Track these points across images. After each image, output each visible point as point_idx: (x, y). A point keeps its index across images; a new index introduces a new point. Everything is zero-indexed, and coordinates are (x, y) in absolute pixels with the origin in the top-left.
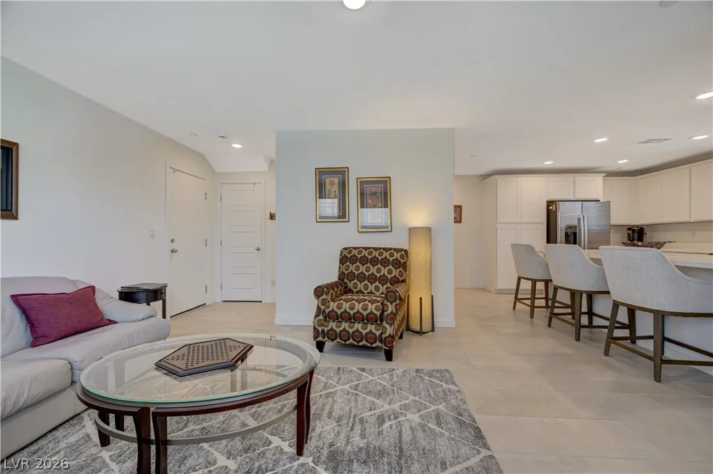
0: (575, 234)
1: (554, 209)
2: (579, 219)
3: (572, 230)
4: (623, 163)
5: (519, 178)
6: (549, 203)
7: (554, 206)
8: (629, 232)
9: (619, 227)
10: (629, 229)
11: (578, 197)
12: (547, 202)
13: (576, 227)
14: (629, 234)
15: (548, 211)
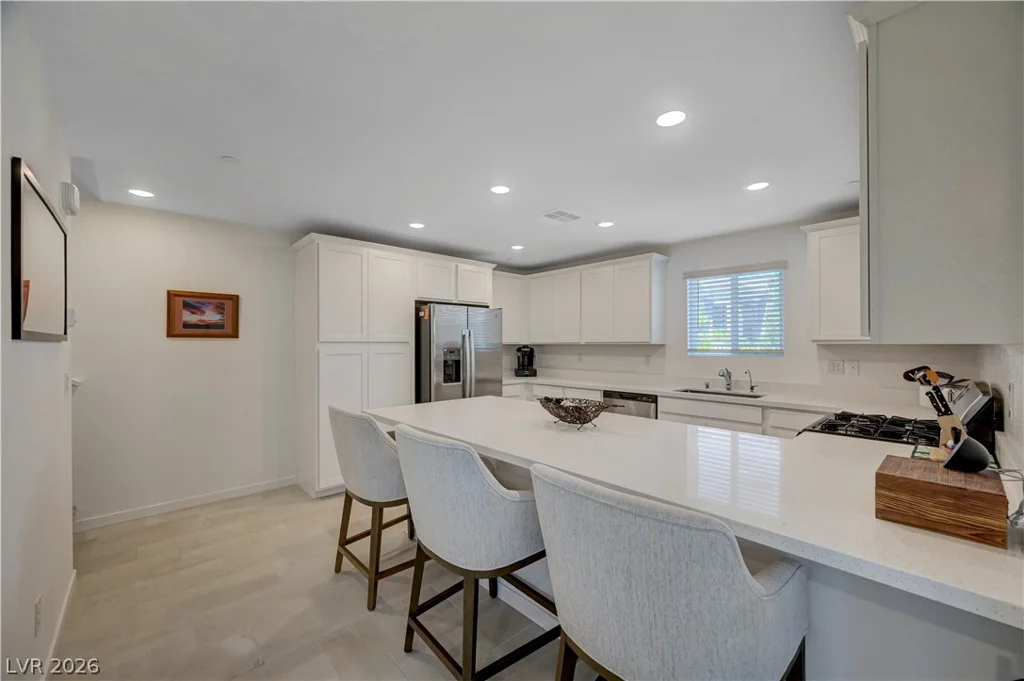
0: (457, 363)
1: (426, 318)
2: (464, 336)
3: (454, 357)
4: (517, 251)
5: (366, 250)
6: (420, 305)
7: (427, 310)
8: (519, 354)
9: (508, 346)
10: (519, 350)
11: (463, 299)
12: (417, 302)
13: (459, 351)
14: (519, 357)
15: (418, 320)
